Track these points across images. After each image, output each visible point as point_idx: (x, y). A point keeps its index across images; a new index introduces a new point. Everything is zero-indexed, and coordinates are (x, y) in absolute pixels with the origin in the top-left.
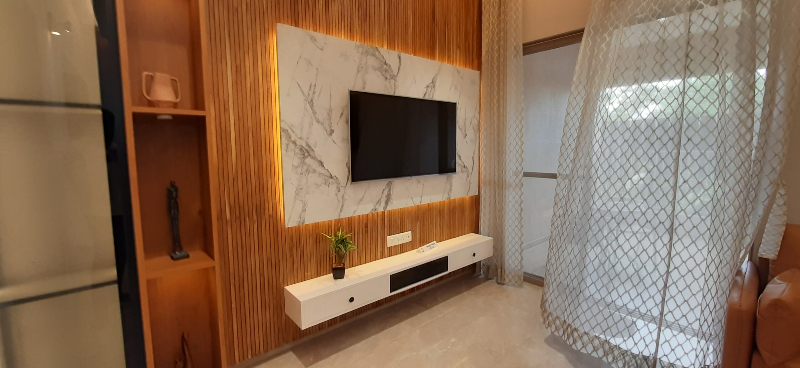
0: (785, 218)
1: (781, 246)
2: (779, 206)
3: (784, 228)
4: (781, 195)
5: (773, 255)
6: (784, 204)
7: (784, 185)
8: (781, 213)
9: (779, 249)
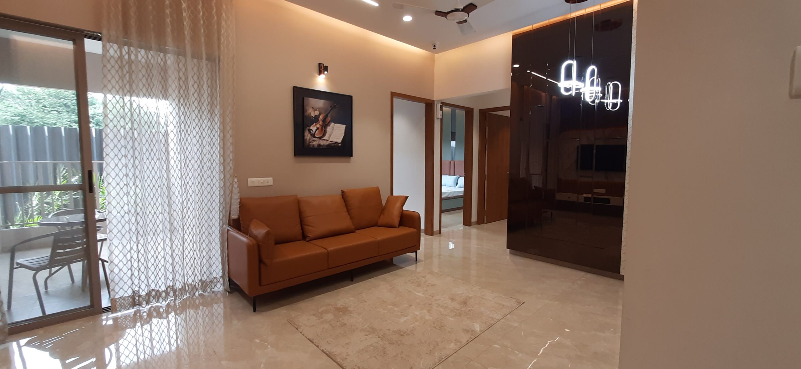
0: (239, 194)
1: (240, 211)
2: (235, 188)
3: (239, 200)
4: (236, 182)
5: (237, 216)
6: (238, 187)
7: (236, 177)
8: (237, 192)
9: (238, 212)
